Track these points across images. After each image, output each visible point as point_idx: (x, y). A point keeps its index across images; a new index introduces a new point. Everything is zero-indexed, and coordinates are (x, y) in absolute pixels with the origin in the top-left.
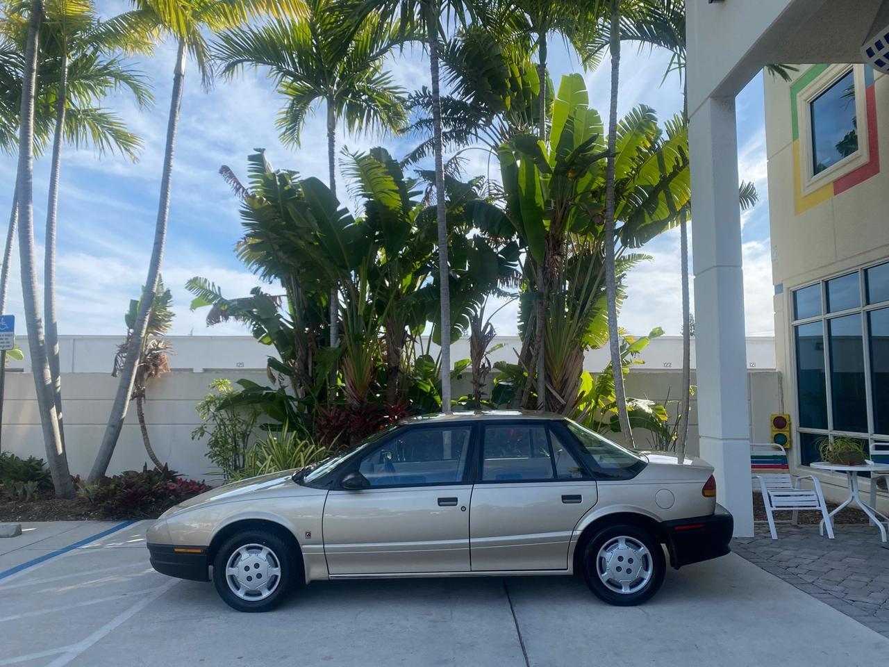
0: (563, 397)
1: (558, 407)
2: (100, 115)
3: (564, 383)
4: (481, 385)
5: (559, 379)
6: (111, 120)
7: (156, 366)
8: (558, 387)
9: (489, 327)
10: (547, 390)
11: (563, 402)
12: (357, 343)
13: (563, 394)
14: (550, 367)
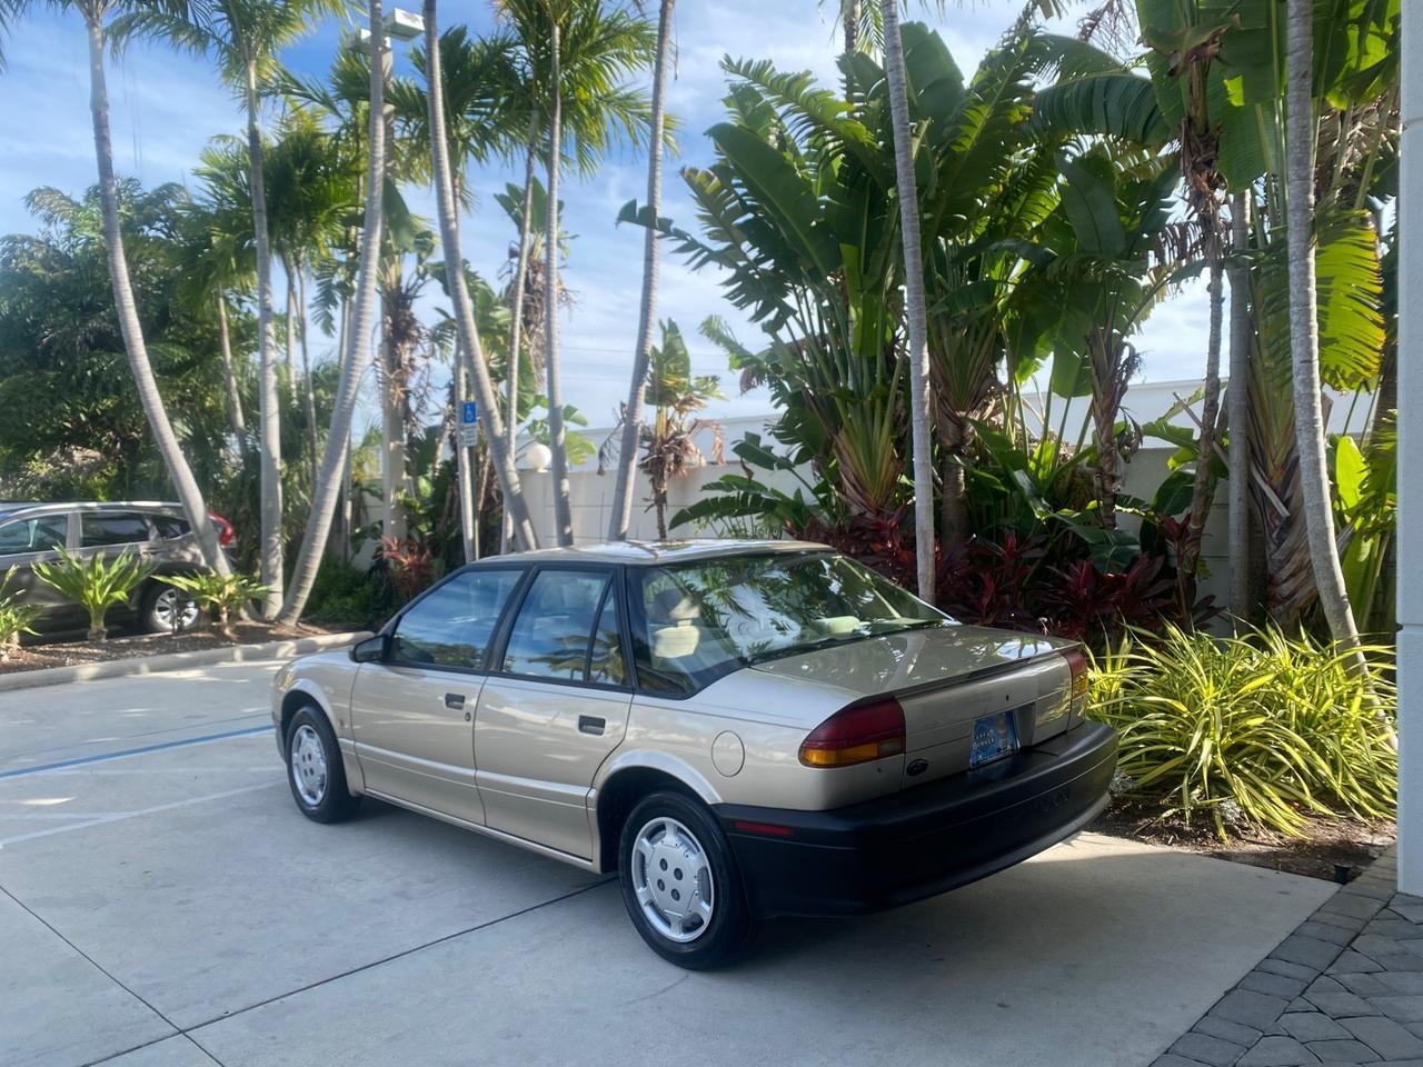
0: (1286, 504)
1: (1277, 523)
2: (628, 97)
3: (1291, 468)
4: (1113, 479)
5: (1280, 458)
6: (640, 100)
7: (678, 461)
8: (1277, 481)
9: (1126, 352)
10: (1251, 485)
11: (1284, 512)
12: (858, 406)
13: (1288, 494)
14: (1264, 428)
